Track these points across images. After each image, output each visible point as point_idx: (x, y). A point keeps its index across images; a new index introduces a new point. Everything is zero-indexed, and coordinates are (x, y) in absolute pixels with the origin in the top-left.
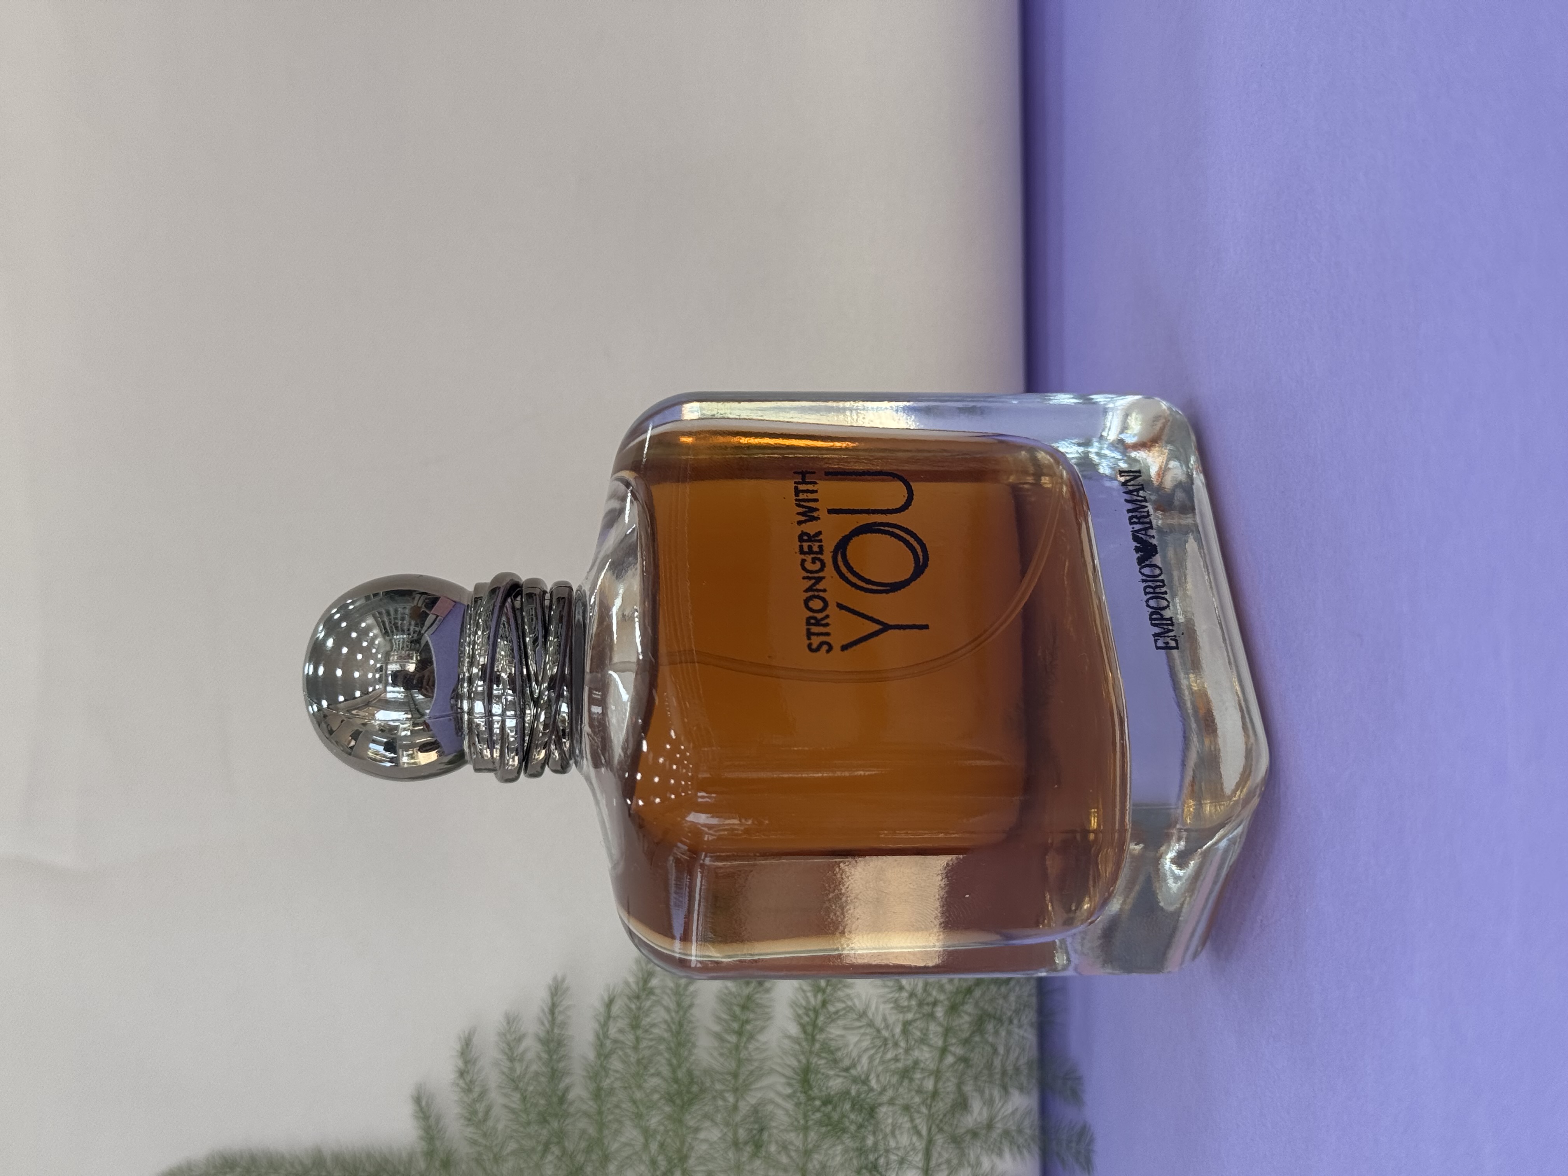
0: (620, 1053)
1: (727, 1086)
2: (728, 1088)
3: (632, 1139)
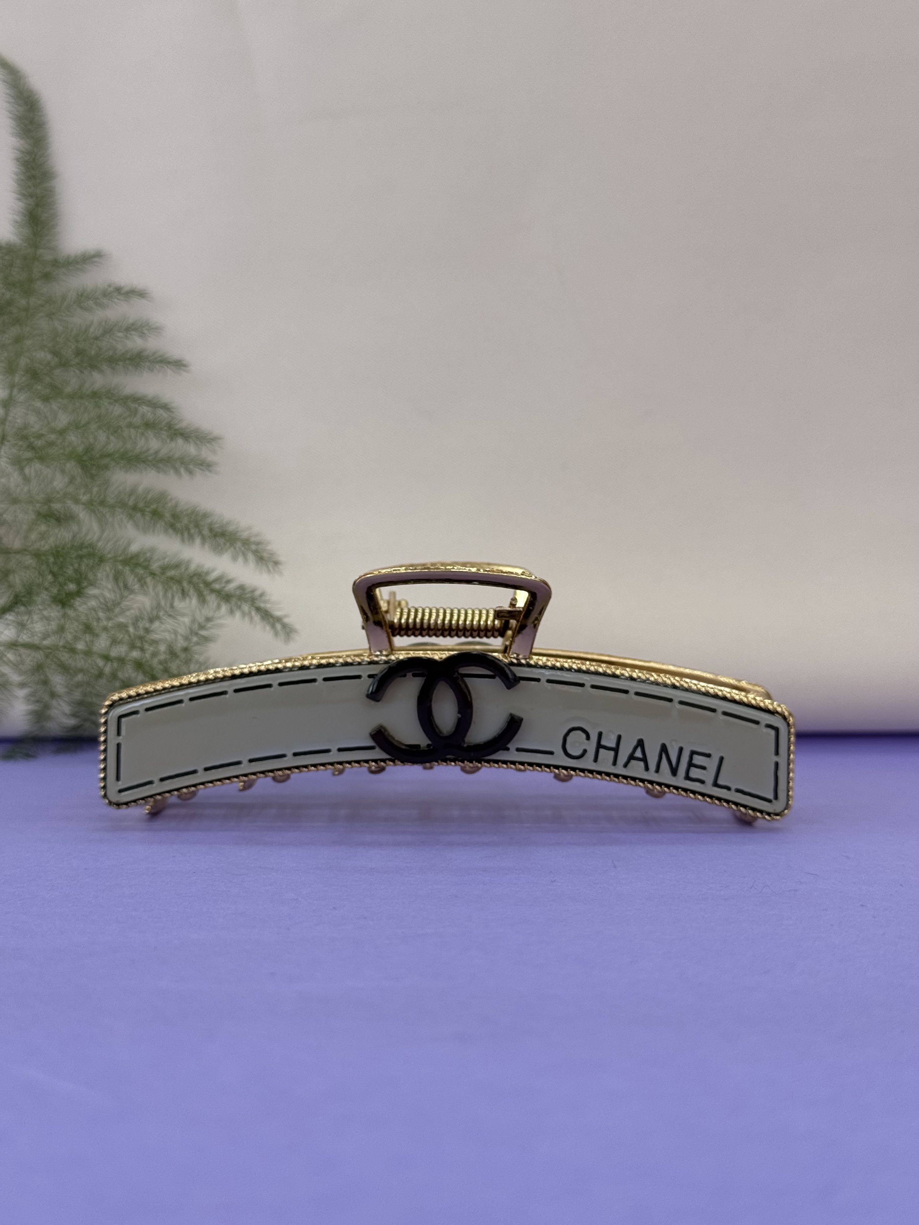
0: (127, 414)
1: (95, 497)
2: (93, 498)
3: (59, 421)
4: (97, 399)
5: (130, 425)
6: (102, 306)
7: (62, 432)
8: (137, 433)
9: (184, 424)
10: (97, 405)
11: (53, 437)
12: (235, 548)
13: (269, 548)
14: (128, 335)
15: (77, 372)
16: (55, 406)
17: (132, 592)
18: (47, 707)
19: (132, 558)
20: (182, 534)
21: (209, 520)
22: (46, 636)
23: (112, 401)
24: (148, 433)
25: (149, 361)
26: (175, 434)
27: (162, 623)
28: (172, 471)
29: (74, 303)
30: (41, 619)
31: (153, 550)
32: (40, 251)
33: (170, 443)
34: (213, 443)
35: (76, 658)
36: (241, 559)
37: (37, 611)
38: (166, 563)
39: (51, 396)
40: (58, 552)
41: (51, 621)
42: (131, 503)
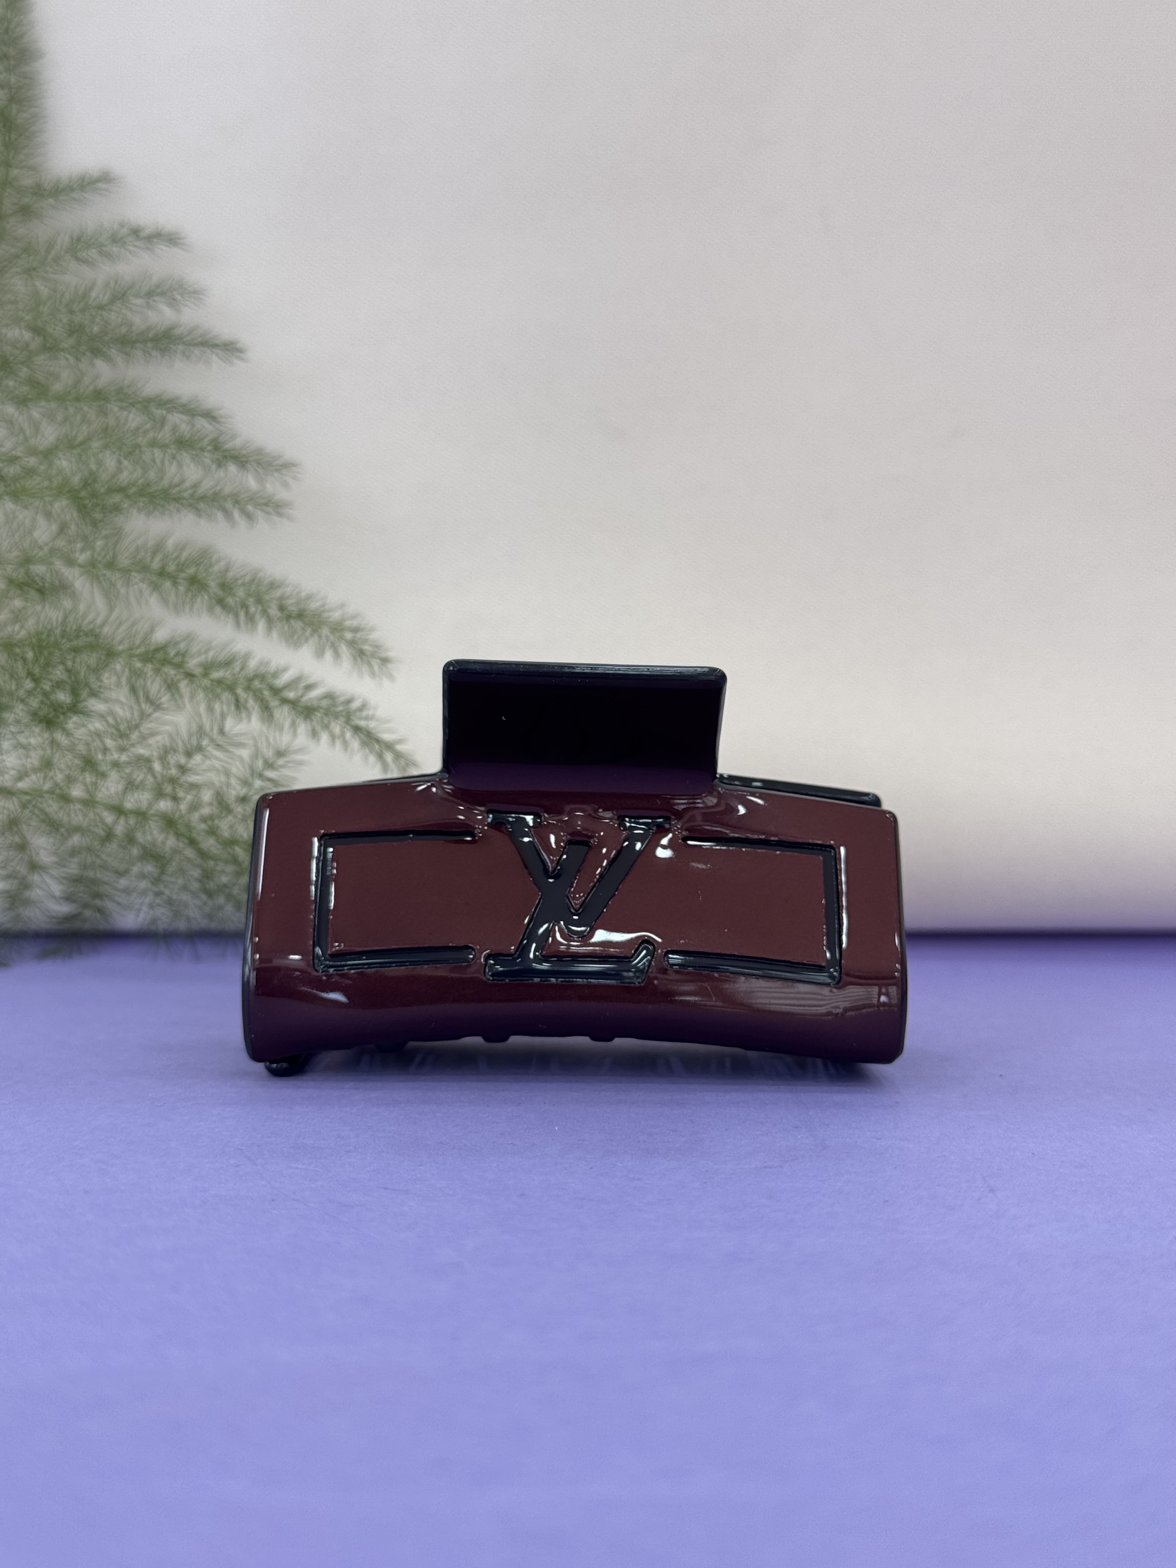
0: (148, 426)
1: (99, 555)
2: (96, 556)
3: (43, 436)
4: (102, 403)
5: (153, 444)
6: (109, 256)
7: (48, 454)
8: (165, 455)
9: (238, 442)
10: (103, 412)
11: (32, 461)
12: (320, 637)
13: (373, 636)
14: (151, 302)
15: (72, 360)
16: (36, 414)
17: (157, 707)
18: (25, 885)
19: (157, 650)
20: (236, 615)
21: (278, 593)
22: (22, 775)
23: (124, 404)
24: (181, 454)
25: (184, 343)
26: (225, 457)
27: (204, 756)
28: (220, 515)
29: (66, 252)
30: (15, 747)
31: (189, 638)
32: (15, 172)
33: (216, 471)
34: (284, 471)
35: (70, 810)
36: (329, 655)
37: (9, 736)
38: (209, 659)
39: (29, 397)
40: (40, 640)
41: (29, 750)
42: (156, 565)
